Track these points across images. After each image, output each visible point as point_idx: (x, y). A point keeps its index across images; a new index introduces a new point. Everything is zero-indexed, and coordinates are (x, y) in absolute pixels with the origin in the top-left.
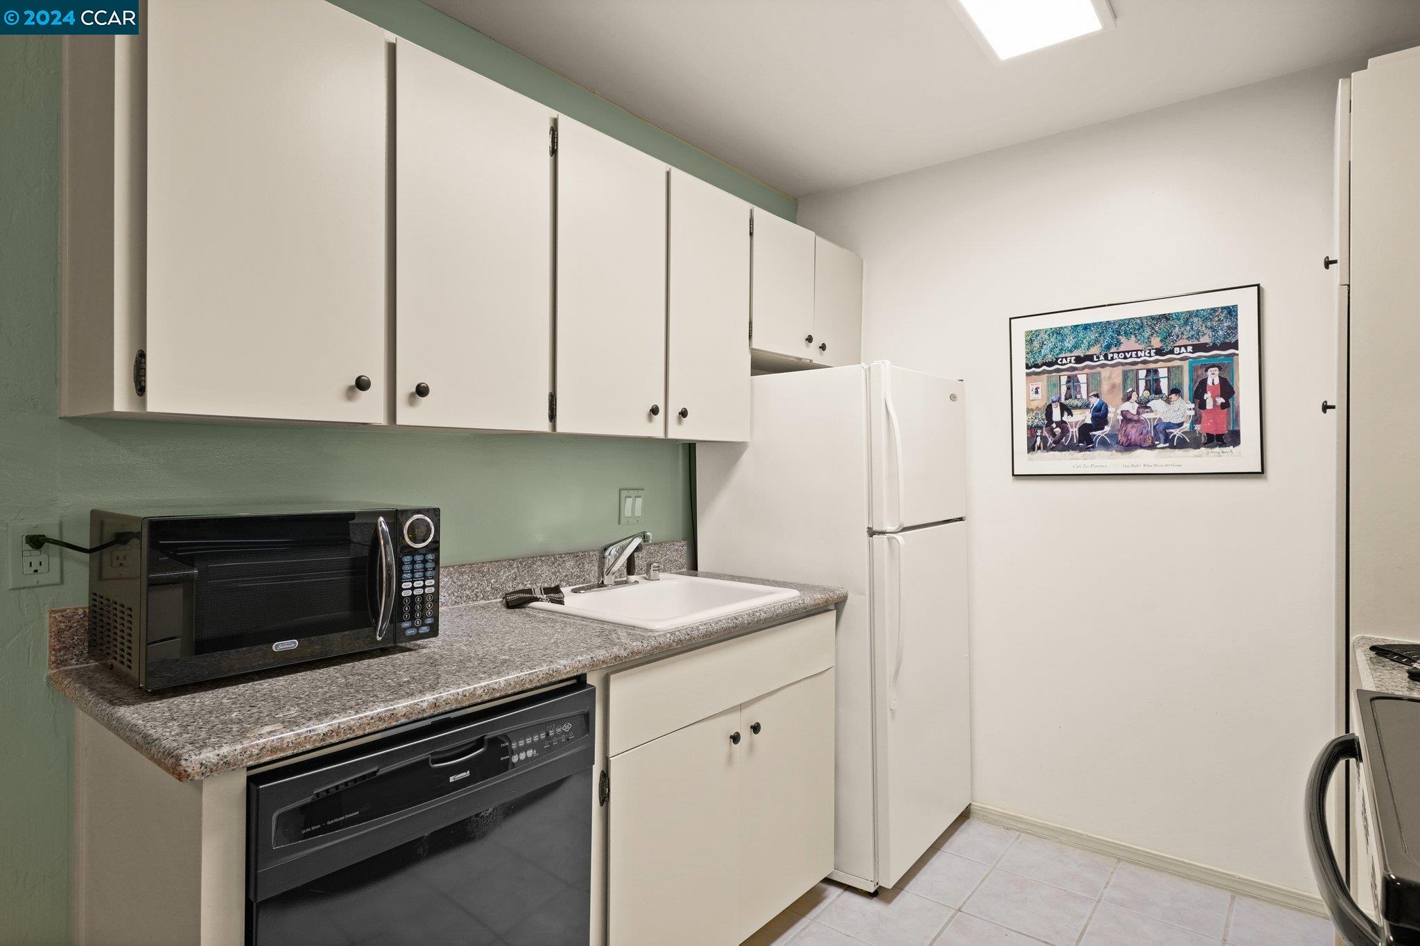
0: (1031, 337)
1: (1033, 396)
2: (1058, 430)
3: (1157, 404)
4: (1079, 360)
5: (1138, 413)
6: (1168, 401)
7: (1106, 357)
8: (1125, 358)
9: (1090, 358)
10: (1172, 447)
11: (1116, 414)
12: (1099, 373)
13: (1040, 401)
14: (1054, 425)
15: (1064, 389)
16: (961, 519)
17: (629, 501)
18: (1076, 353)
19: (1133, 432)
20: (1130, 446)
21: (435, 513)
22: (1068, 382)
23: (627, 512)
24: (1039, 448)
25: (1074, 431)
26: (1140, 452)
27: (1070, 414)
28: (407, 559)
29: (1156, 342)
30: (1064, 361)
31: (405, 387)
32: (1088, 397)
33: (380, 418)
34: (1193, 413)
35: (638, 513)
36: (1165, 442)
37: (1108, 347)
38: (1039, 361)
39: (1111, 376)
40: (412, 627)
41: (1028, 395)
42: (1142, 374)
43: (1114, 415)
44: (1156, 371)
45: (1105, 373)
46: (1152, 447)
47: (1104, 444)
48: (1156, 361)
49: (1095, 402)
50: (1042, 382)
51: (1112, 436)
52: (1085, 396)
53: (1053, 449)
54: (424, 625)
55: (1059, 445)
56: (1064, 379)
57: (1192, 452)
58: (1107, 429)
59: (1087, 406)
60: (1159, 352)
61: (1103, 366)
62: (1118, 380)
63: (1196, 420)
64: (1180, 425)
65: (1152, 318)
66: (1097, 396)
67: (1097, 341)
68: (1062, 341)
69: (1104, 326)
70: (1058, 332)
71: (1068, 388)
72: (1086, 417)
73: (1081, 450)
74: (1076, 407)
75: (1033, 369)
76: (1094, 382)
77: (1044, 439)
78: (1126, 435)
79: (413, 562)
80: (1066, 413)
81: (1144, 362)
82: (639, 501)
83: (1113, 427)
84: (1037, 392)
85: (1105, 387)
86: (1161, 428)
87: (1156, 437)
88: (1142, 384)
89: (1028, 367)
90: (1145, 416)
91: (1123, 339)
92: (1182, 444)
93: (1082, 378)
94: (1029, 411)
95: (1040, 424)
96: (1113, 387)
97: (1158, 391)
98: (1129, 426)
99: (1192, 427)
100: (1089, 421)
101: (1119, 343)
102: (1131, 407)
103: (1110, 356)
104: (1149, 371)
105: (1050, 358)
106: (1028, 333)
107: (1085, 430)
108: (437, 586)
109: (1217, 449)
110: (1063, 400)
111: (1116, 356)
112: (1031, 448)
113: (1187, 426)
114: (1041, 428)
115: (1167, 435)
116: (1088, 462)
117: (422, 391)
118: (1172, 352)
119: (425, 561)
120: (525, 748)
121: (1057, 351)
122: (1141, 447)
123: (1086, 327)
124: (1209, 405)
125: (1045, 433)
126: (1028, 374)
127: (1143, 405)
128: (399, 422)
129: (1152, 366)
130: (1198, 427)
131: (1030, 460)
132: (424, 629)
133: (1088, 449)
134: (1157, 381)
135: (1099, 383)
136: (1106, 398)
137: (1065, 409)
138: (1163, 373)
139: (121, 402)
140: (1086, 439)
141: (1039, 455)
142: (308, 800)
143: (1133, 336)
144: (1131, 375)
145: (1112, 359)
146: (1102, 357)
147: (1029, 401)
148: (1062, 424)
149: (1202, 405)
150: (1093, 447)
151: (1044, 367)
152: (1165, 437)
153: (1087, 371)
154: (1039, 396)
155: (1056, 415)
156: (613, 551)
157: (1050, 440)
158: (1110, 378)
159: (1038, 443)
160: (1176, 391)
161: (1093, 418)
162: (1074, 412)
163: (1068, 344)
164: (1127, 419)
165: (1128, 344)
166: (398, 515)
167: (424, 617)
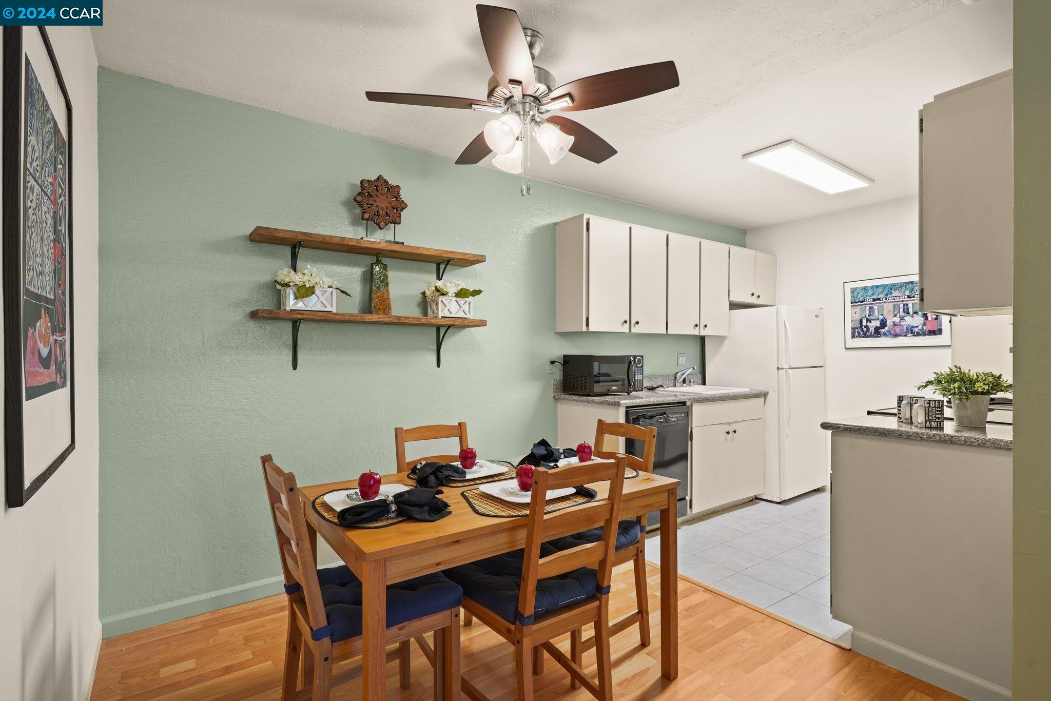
0: (853, 291)
1: (854, 315)
2: (865, 329)
3: (908, 318)
4: (874, 300)
5: (900, 322)
6: (912, 317)
7: (886, 299)
8: (894, 299)
9: (879, 299)
10: (914, 336)
11: (890, 322)
12: (883, 306)
13: (857, 317)
14: (863, 327)
15: (868, 312)
16: (821, 367)
17: (681, 358)
18: (873, 297)
19: (898, 330)
20: (896, 335)
21: (642, 357)
22: (870, 309)
23: (680, 362)
24: (857, 337)
25: (872, 330)
26: (900, 338)
27: (870, 322)
28: (637, 369)
29: (907, 293)
30: (868, 300)
31: (633, 322)
32: (878, 315)
33: (627, 331)
34: (923, 322)
35: (684, 362)
36: (911, 334)
37: (887, 295)
38: (857, 301)
39: (888, 307)
40: (638, 387)
41: (852, 314)
42: (902, 306)
43: (889, 323)
44: (907, 305)
45: (886, 305)
46: (906, 336)
47: (885, 334)
48: (907, 301)
49: (881, 317)
50: (858, 309)
51: (889, 331)
52: (877, 315)
53: (863, 337)
54: (640, 387)
55: (865, 336)
56: (868, 308)
57: (922, 338)
58: (886, 328)
59: (878, 319)
60: (909, 297)
61: (885, 302)
62: (891, 308)
63: (924, 324)
64: (918, 327)
65: (906, 283)
66: (882, 315)
67: (882, 292)
68: (867, 292)
69: (885, 287)
70: (865, 288)
71: (870, 312)
72: (878, 324)
73: (875, 337)
74: (873, 320)
75: (854, 304)
76: (881, 310)
77: (859, 333)
78: (895, 331)
79: (638, 370)
80: (868, 322)
81: (902, 301)
82: (684, 358)
83: (889, 328)
84: (856, 314)
85: (886, 311)
86: (909, 328)
87: (907, 332)
88: (901, 310)
89: (852, 303)
90: (903, 323)
91: (893, 291)
92: (918, 334)
93: (876, 307)
94: (852, 321)
95: (857, 326)
96: (889, 311)
97: (908, 313)
98: (896, 327)
99: (923, 328)
100: (879, 325)
101: (891, 293)
102: (897, 319)
103: (888, 298)
104: (904, 305)
105: (861, 299)
106: (852, 289)
107: (877, 330)
108: (643, 377)
109: (933, 336)
110: (867, 317)
111: (890, 298)
112: (853, 337)
113: (920, 327)
114: (857, 328)
115: (912, 331)
116: (877, 342)
117: (637, 323)
118: (914, 297)
119: (640, 370)
120: (674, 418)
121: (864, 296)
122: (901, 336)
123: (877, 286)
124: (930, 318)
125: (859, 331)
126: (852, 306)
127: (902, 319)
128: (632, 332)
129: (905, 303)
130: (925, 328)
131: (853, 342)
132: (640, 389)
133: (878, 337)
134: (908, 309)
135: (883, 310)
136: (886, 316)
137: (868, 320)
138: (910, 305)
139: (584, 329)
140: (877, 333)
141: (857, 339)
142: (636, 416)
143: (897, 290)
144: (897, 306)
145: (889, 300)
146: (884, 299)
147: (852, 317)
148: (867, 327)
149: (927, 318)
150: (880, 336)
151: (859, 303)
152: (911, 331)
153: (878, 304)
154: (857, 315)
155: (864, 323)
156: (679, 374)
157: (862, 333)
158: (887, 307)
159: (856, 335)
160: (916, 313)
161: (880, 324)
162: (872, 321)
163: (870, 293)
164: (895, 324)
165: (895, 293)
166: (635, 357)
167: (640, 385)
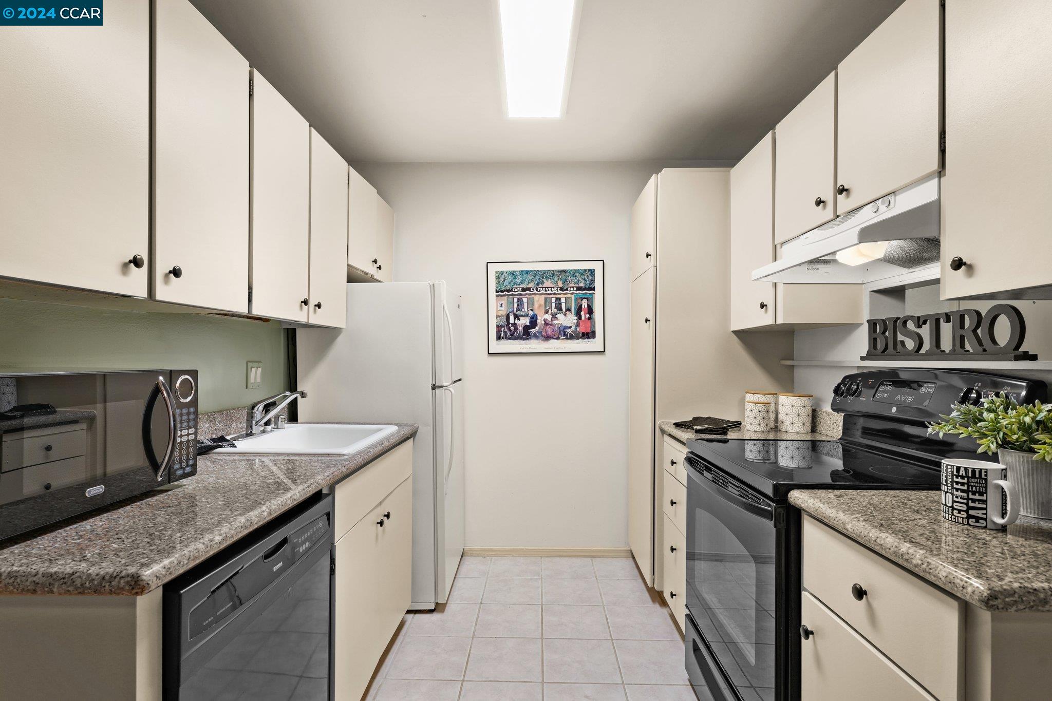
0: (499, 275)
1: (500, 308)
2: (512, 328)
3: (560, 316)
4: (523, 290)
5: (552, 321)
6: (565, 315)
7: (537, 289)
8: (546, 291)
9: (529, 289)
10: (567, 338)
11: (541, 319)
12: (533, 298)
13: (503, 311)
14: (510, 325)
15: (516, 305)
16: (460, 380)
17: (254, 370)
18: (522, 286)
19: (549, 330)
20: (548, 338)
21: (194, 374)
22: (518, 302)
23: (252, 379)
24: (503, 338)
25: (521, 329)
26: (552, 341)
27: (519, 319)
28: (180, 411)
29: (560, 284)
30: (516, 290)
31: (161, 268)
32: (528, 310)
34: (576, 321)
35: (259, 380)
36: (564, 336)
37: (538, 284)
38: (503, 289)
39: (539, 300)
40: (181, 468)
41: (497, 308)
42: (554, 300)
43: (540, 321)
44: (560, 299)
45: (536, 298)
46: (558, 338)
47: (536, 336)
48: (560, 294)
49: (531, 313)
50: (504, 301)
51: (539, 332)
52: (526, 310)
53: (510, 339)
54: (188, 466)
55: (513, 337)
56: (516, 300)
57: (576, 341)
58: (537, 328)
59: (527, 315)
60: (561, 289)
61: (535, 294)
62: (542, 302)
63: (578, 325)
64: (571, 327)
65: (559, 271)
66: (532, 310)
67: (532, 280)
68: (515, 278)
69: (536, 273)
70: (513, 273)
71: (518, 305)
72: (525, 321)
73: (524, 339)
74: (522, 316)
75: (500, 293)
76: (531, 302)
77: (505, 333)
78: (546, 332)
79: (181, 415)
80: (516, 319)
81: (555, 294)
82: (259, 370)
83: (540, 327)
84: (501, 306)
85: (536, 306)
86: (562, 329)
87: (560, 334)
88: (554, 305)
89: (497, 292)
90: (555, 322)
91: (545, 281)
92: (571, 337)
93: (525, 300)
94: (497, 316)
95: (503, 324)
96: (540, 306)
97: (561, 310)
98: (548, 327)
99: (576, 329)
100: (528, 324)
101: (543, 283)
102: (548, 317)
103: (539, 289)
104: (557, 298)
105: (508, 287)
106: (497, 272)
107: (526, 328)
108: (196, 433)
109: (586, 340)
110: (515, 312)
111: (541, 289)
112: (499, 338)
113: (573, 328)
114: (504, 327)
115: (565, 332)
116: (528, 346)
118: (567, 290)
119: (188, 414)
120: (304, 542)
121: (512, 284)
122: (553, 338)
123: (527, 272)
124: (583, 318)
125: (506, 330)
126: (497, 296)
127: (554, 316)
128: (159, 297)
129: (558, 296)
130: (578, 329)
131: (498, 344)
132: (188, 470)
133: (527, 339)
134: (560, 304)
135: (533, 303)
136: (536, 312)
137: (516, 317)
138: (563, 300)
140: (526, 334)
141: (503, 341)
143: (549, 280)
144: (549, 300)
145: (540, 290)
146: (535, 290)
147: (498, 311)
148: (514, 325)
149: (580, 318)
150: (530, 338)
151: (506, 293)
152: (564, 333)
153: (527, 296)
154: (503, 309)
155: (512, 320)
157: (508, 334)
158: (538, 301)
159: (502, 335)
160: (569, 310)
161: (530, 322)
162: (521, 318)
163: (518, 280)
164: (546, 323)
165: (547, 283)
166: (171, 375)
167: (188, 460)
